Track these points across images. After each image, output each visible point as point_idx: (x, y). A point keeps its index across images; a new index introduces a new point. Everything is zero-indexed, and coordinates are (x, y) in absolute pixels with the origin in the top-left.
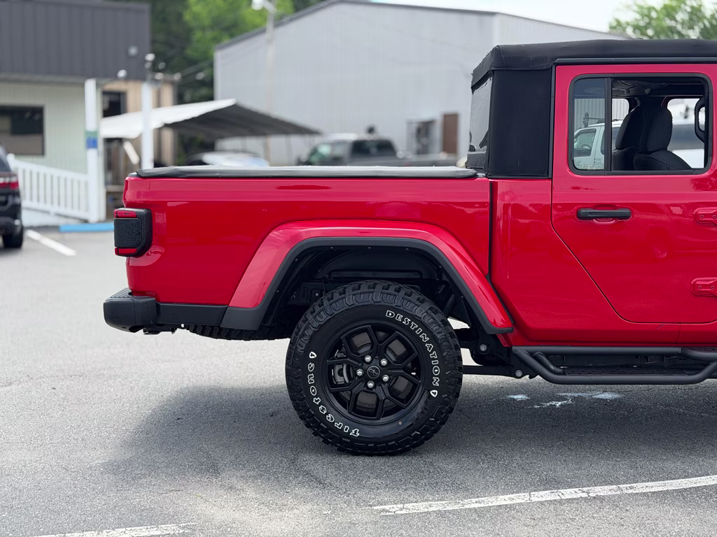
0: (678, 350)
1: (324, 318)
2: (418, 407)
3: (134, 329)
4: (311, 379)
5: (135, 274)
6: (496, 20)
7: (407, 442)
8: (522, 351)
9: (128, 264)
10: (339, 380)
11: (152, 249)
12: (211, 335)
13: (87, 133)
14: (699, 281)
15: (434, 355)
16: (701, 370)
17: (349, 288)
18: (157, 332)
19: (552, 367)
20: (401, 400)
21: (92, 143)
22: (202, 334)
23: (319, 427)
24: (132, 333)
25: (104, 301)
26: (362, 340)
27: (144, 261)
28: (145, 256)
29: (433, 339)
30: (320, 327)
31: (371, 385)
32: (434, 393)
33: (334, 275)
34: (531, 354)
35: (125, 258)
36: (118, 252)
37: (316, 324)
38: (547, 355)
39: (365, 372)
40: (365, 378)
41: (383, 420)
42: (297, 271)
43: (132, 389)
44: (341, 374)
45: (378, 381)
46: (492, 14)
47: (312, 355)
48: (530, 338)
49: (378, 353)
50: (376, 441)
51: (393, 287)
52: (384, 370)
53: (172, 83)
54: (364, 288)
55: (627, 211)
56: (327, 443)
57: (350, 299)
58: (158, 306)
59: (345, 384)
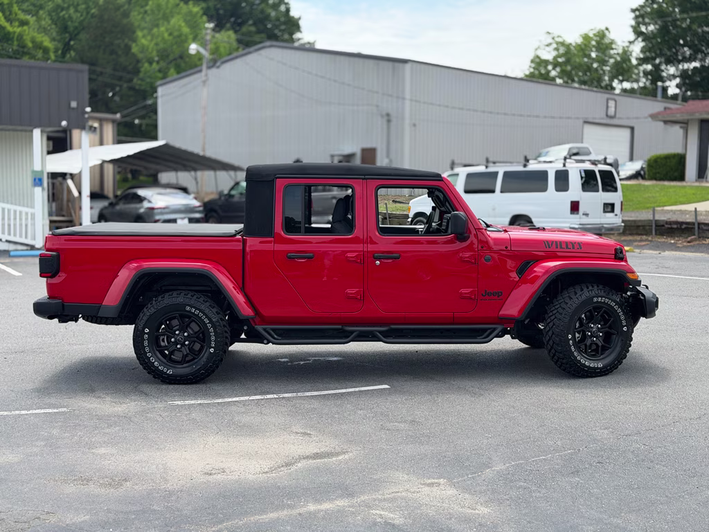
0: (340, 327)
1: (153, 310)
2: (204, 358)
3: (51, 318)
4: (146, 343)
5: (50, 287)
6: (408, 66)
7: (197, 377)
8: (260, 328)
9: (47, 282)
10: (162, 344)
11: (60, 274)
12: (96, 323)
13: (34, 172)
14: (349, 291)
15: (212, 330)
16: (348, 337)
17: (167, 295)
18: (66, 322)
19: (276, 336)
20: (196, 355)
21: (38, 182)
22: (91, 322)
23: (150, 369)
24: (51, 321)
25: (33, 302)
26: (175, 322)
27: (55, 280)
28: (57, 277)
29: (211, 322)
30: (151, 315)
31: (179, 346)
32: (212, 350)
33: (163, 288)
34: (265, 330)
35: (45, 279)
36: (41, 276)
37: (148, 314)
38: (274, 330)
39: (176, 339)
40: (176, 343)
41: (185, 365)
42: (139, 285)
43: (54, 358)
44: (163, 341)
45: (183, 345)
46: (405, 61)
47: (147, 330)
48: (264, 320)
49: (183, 330)
50: (181, 376)
51: (191, 294)
52: (186, 338)
53: (113, 121)
54: (175, 294)
55: (311, 255)
56: (155, 378)
57: (168, 300)
58: (63, 305)
59: (166, 346)
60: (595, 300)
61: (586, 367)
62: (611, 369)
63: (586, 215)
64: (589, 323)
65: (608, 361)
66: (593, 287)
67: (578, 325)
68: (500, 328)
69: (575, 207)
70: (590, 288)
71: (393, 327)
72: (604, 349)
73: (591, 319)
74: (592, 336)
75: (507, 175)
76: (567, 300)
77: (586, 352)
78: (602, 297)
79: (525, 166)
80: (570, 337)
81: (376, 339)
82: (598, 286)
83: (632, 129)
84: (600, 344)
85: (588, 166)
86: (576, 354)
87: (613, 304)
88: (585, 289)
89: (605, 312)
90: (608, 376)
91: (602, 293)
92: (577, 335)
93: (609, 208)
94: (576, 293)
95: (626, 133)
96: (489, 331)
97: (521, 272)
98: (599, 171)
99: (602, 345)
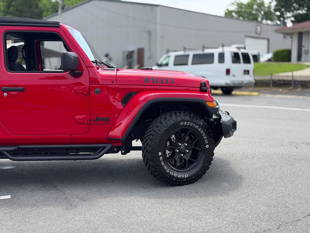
60: (182, 124)
61: (175, 177)
62: (196, 178)
63: (234, 76)
64: (178, 142)
65: (193, 172)
66: (180, 113)
67: (168, 144)
68: (109, 146)
69: (228, 72)
70: (178, 114)
71: (21, 146)
72: (190, 162)
73: (179, 139)
74: (180, 153)
75: (195, 56)
76: (158, 124)
77: (174, 166)
78: (187, 121)
79: (203, 50)
80: (160, 154)
81: (5, 157)
82: (184, 113)
83: (268, 40)
84: (187, 159)
85: (236, 50)
86: (165, 168)
87: (197, 127)
88: (173, 116)
89: (191, 133)
90: (193, 184)
91: (188, 118)
92: (168, 152)
93: (247, 72)
94: (166, 119)
95: (265, 42)
96: (100, 149)
97: (125, 101)
98: (242, 54)
99: (189, 160)
